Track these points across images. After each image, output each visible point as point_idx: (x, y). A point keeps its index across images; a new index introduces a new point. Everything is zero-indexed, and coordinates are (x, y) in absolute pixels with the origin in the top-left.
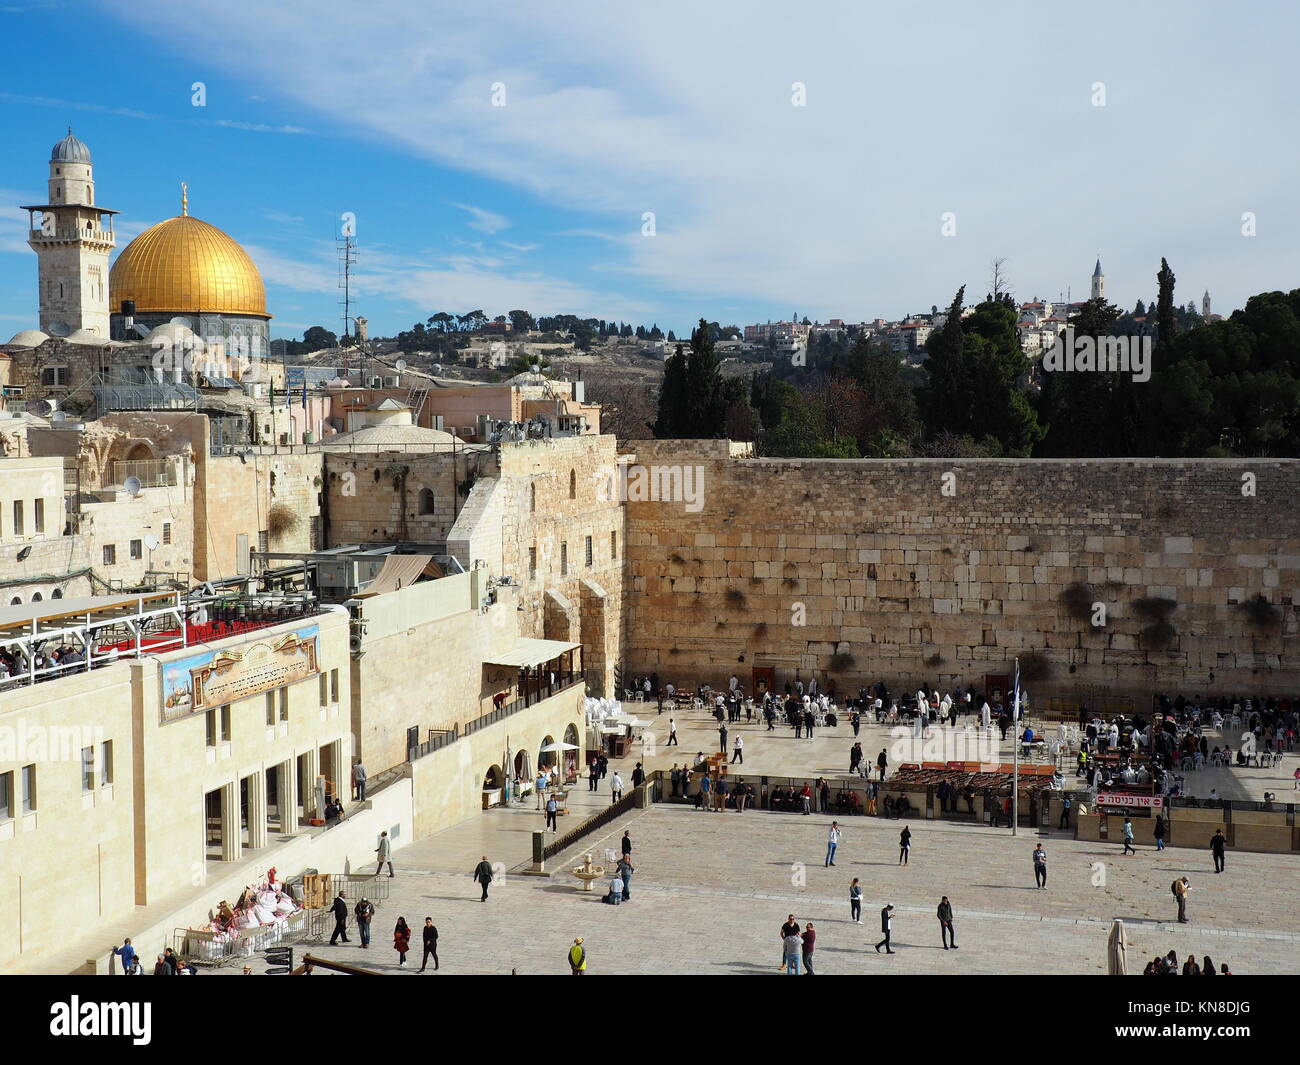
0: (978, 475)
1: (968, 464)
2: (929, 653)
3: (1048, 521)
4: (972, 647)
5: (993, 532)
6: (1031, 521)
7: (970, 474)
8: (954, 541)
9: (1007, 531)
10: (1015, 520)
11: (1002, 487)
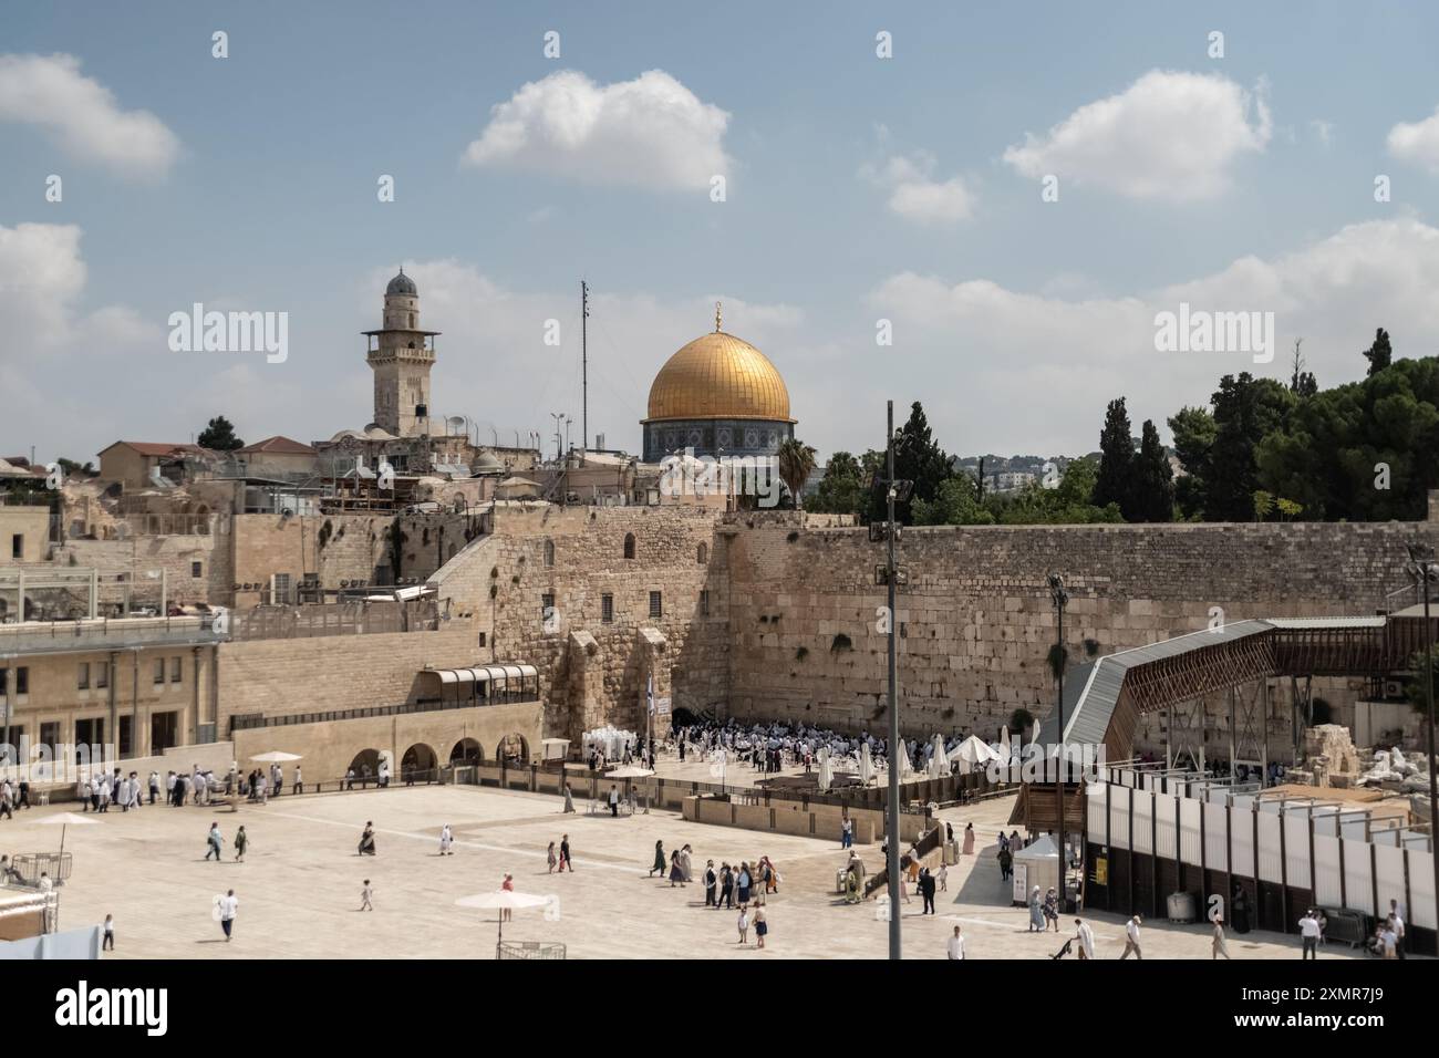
0: (982, 541)
1: (975, 530)
2: (945, 706)
3: (1036, 584)
4: (978, 701)
5: (994, 594)
6: (1023, 583)
7: (976, 540)
8: (964, 602)
9: (1005, 593)
10: (1011, 583)
11: (1001, 552)
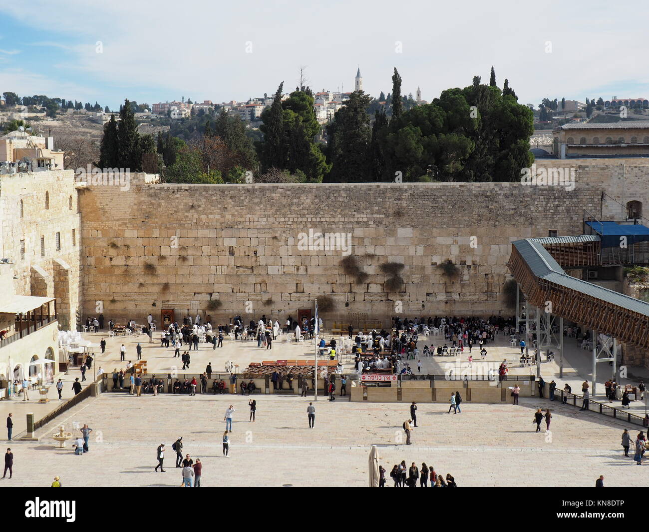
0: (292, 193)
1: (287, 187)
2: (265, 298)
3: (332, 220)
4: (290, 294)
5: (302, 226)
6: (323, 219)
7: (288, 193)
8: (279, 232)
9: (309, 226)
10: (314, 219)
11: (306, 200)
